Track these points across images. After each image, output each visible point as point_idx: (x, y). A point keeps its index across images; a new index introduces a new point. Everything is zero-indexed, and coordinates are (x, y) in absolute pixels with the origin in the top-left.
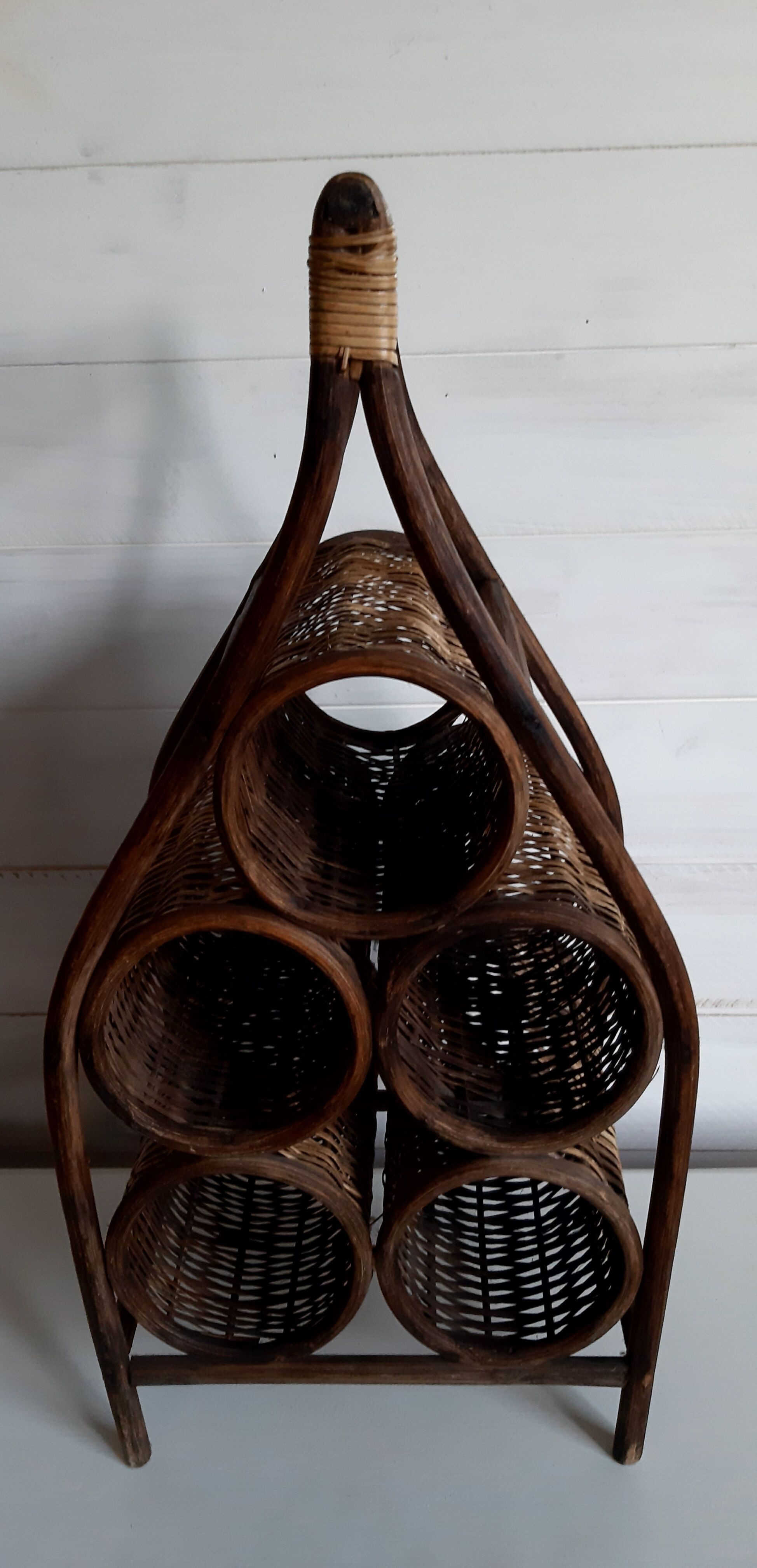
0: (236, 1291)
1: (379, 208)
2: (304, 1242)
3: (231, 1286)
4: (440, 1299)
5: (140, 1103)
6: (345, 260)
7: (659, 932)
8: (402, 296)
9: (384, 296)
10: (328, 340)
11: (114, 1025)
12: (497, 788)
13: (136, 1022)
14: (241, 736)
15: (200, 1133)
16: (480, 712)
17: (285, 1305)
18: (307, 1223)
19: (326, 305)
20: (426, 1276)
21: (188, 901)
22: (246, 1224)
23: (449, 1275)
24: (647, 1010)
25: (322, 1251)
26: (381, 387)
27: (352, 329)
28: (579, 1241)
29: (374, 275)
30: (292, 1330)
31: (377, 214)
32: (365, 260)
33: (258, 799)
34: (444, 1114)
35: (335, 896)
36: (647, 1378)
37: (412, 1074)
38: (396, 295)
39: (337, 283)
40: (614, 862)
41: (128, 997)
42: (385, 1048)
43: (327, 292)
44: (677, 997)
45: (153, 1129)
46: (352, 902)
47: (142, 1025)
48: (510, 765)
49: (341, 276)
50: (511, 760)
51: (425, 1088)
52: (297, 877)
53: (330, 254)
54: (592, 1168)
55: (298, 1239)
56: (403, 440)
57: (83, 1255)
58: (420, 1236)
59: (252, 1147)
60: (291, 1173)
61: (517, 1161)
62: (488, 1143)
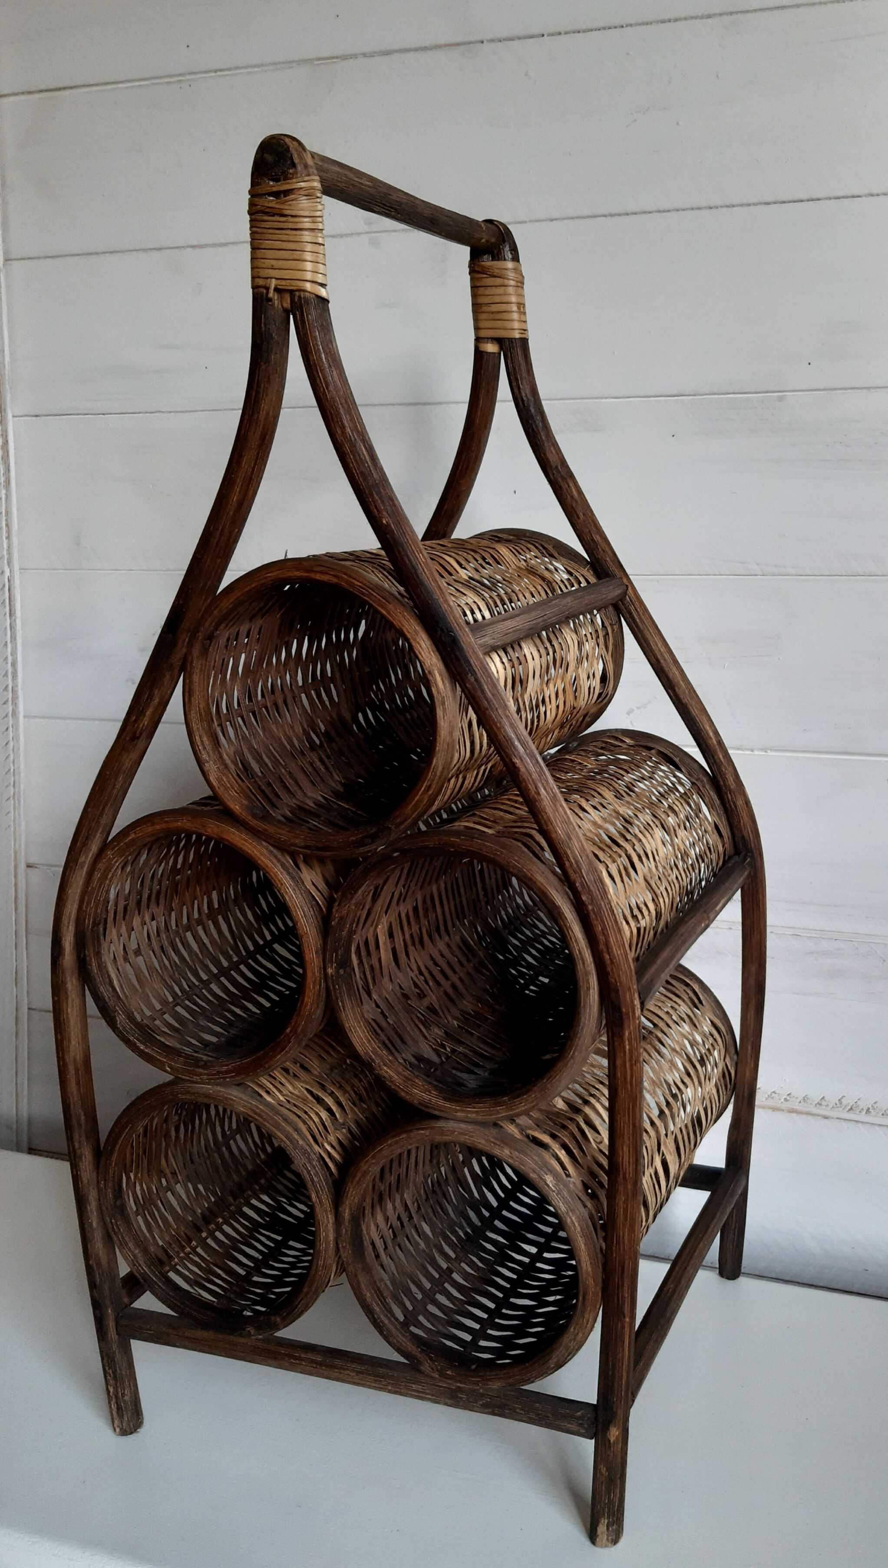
1: (296, 161)
5: (127, 1011)
6: (266, 204)
10: (258, 273)
15: (177, 1053)
19: (256, 243)
26: (303, 313)
27: (275, 263)
29: (292, 216)
31: (294, 165)
32: (285, 203)
36: (613, 1431)
39: (263, 224)
43: (263, 233)
45: (135, 1040)
53: (263, 201)
59: (219, 1073)
60: (255, 1109)
61: (463, 1126)
62: (434, 1100)
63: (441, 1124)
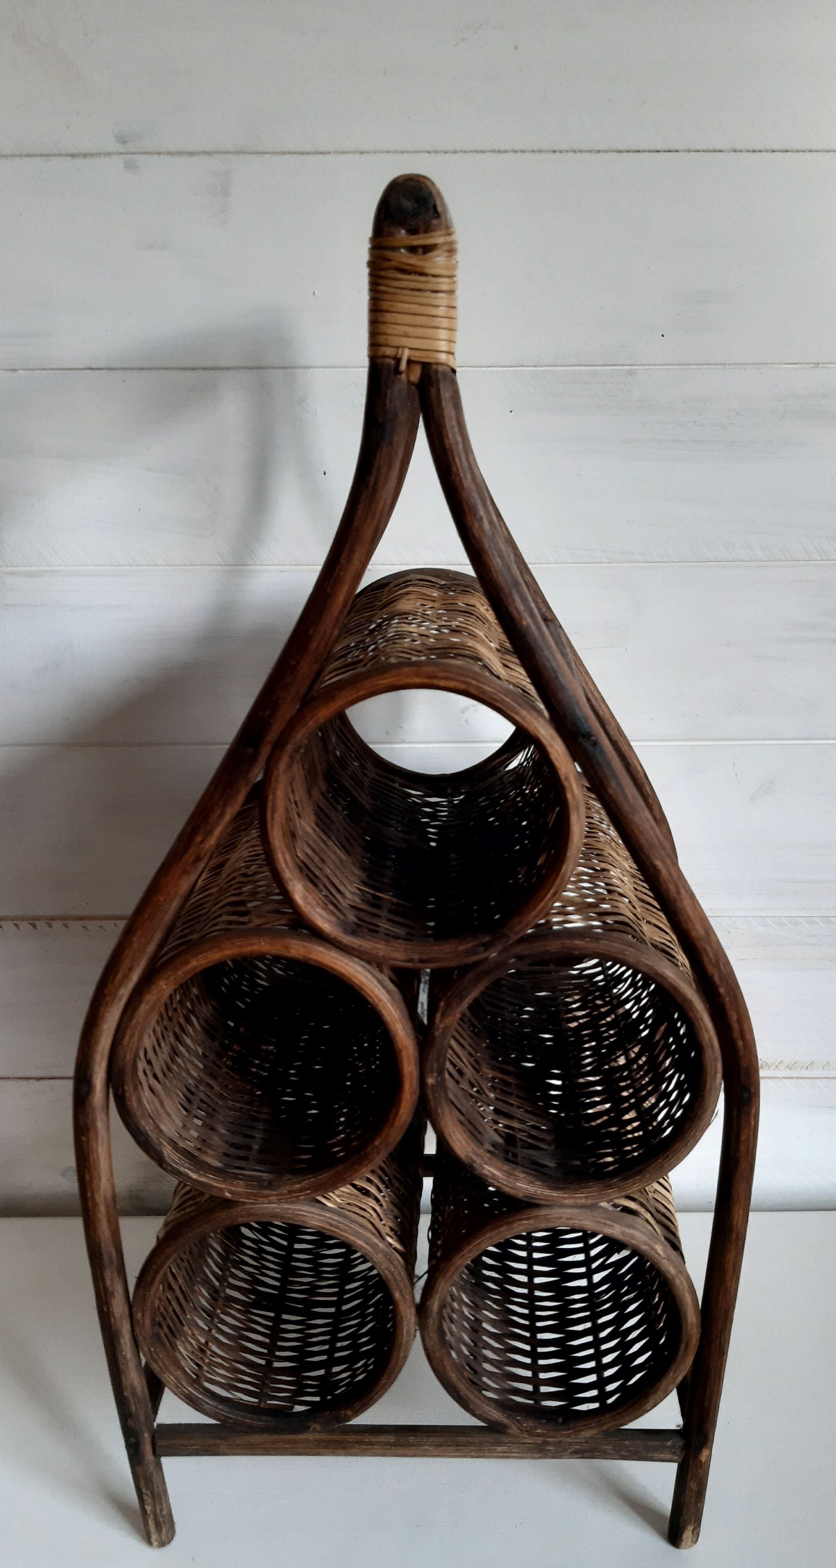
0: (270, 1356)
1: (440, 209)
2: (345, 1308)
3: (265, 1351)
4: (487, 1366)
5: (174, 1144)
6: (405, 260)
7: (718, 964)
8: (462, 298)
9: (443, 298)
10: (386, 340)
11: (149, 1062)
12: (552, 818)
13: (172, 1062)
14: (290, 748)
15: (236, 1177)
16: (535, 728)
17: (321, 1372)
18: (347, 1287)
19: (385, 305)
20: (473, 1341)
21: (229, 927)
22: (283, 1289)
23: (497, 1341)
24: (706, 1048)
25: (363, 1316)
26: (438, 390)
27: (410, 330)
28: (632, 1307)
29: (434, 276)
30: (329, 1397)
31: (437, 215)
32: (426, 260)
33: (306, 825)
34: (494, 1160)
35: (384, 925)
36: (705, 1453)
37: (462, 1118)
38: (456, 299)
39: (397, 284)
40: (672, 888)
41: (165, 1035)
42: (432, 1086)
43: (387, 293)
44: (736, 1034)
45: (186, 1170)
46: (400, 931)
47: (178, 1065)
48: (566, 783)
49: (400, 276)
50: (567, 779)
51: (474, 1132)
52: (344, 904)
53: (389, 254)
54: (647, 1221)
55: (337, 1304)
56: (461, 446)
57: (108, 1309)
58: (466, 1300)
59: (290, 1192)
60: (331, 1221)
61: (569, 1211)
62: (539, 1191)
63: (544, 1212)
